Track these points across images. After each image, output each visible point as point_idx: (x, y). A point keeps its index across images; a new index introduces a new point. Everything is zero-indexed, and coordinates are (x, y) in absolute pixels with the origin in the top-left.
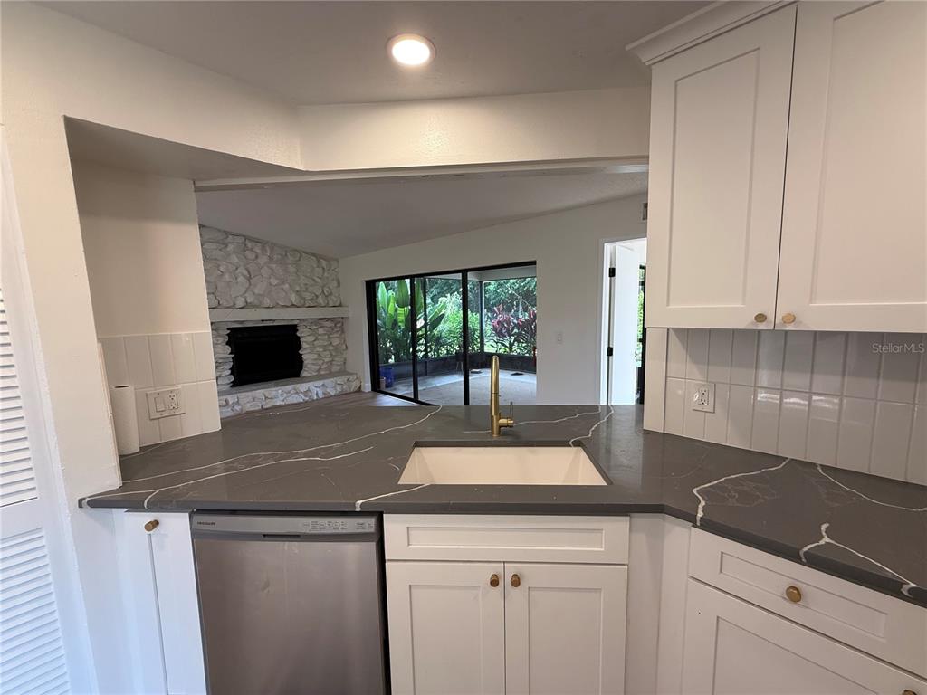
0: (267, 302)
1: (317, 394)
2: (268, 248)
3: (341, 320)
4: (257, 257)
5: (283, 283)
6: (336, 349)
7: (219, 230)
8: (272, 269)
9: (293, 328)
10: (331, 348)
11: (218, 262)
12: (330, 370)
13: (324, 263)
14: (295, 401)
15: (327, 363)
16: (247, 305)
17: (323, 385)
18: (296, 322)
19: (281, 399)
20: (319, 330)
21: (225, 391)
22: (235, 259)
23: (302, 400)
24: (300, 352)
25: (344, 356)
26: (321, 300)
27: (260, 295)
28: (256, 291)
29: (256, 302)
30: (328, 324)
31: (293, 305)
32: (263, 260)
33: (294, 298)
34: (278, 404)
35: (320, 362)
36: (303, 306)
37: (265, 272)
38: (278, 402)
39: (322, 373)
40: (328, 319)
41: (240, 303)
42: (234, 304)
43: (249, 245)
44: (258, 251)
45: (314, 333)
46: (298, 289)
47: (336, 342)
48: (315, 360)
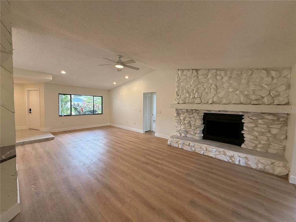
0: (224, 101)
1: (239, 161)
2: (228, 72)
3: (285, 116)
4: (222, 78)
5: (237, 90)
6: (275, 136)
7: (205, 69)
8: (231, 84)
9: (241, 117)
10: (269, 135)
11: (204, 84)
12: (267, 151)
13: (273, 73)
14: (221, 159)
15: (263, 144)
16: (213, 103)
17: (246, 158)
18: (241, 114)
19: (214, 154)
20: (259, 120)
21: (197, 140)
22: (211, 81)
23: (226, 160)
24: (242, 132)
25: (284, 144)
26: (266, 100)
27: (221, 97)
28: (219, 96)
29: (218, 101)
30: (270, 117)
31: (241, 103)
32: (225, 79)
33: (242, 99)
34: (210, 155)
35: (257, 142)
36: (250, 104)
37: (226, 85)
38: (211, 155)
39: (258, 150)
40: (270, 114)
41: (210, 102)
42: (208, 102)
43: (218, 72)
44: (223, 75)
45: (255, 122)
46: (246, 93)
47: (274, 131)
48: (252, 139)
